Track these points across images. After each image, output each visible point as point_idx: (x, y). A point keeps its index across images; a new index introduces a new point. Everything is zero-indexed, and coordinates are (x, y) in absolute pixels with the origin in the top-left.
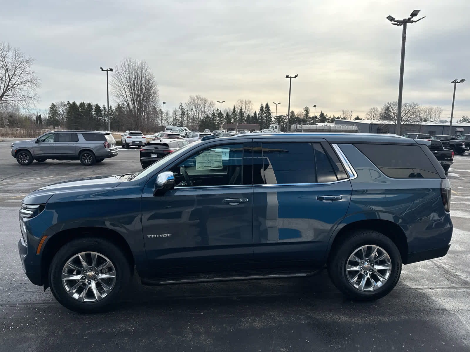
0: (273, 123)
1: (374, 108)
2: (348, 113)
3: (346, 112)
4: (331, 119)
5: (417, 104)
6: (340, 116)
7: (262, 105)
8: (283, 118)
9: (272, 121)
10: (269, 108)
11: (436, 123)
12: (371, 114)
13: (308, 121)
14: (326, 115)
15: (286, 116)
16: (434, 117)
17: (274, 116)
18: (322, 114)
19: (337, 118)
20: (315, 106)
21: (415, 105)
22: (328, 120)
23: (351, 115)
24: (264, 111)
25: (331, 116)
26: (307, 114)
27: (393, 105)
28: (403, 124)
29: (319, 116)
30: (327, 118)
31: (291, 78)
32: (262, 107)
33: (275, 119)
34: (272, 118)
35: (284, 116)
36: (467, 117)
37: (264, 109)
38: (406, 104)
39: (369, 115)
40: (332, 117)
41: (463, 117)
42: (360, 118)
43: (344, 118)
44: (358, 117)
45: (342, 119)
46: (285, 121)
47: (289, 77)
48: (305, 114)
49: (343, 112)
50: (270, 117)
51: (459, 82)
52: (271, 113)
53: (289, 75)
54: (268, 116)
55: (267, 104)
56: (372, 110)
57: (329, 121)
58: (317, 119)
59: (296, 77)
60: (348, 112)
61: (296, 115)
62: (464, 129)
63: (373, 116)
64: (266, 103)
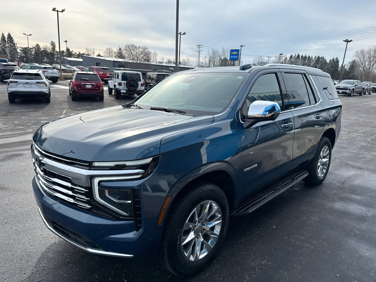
0: (18, 54)
1: (109, 48)
2: (91, 51)
3: (89, 49)
4: (77, 55)
5: (147, 48)
6: (85, 53)
7: (3, 34)
8: (30, 51)
9: (18, 53)
10: (12, 38)
11: (156, 63)
12: (107, 53)
13: (56, 55)
14: (72, 51)
15: (32, 48)
16: (153, 59)
17: (19, 47)
18: (68, 50)
19: (82, 54)
20: (66, 41)
21: (146, 48)
22: (74, 56)
23: (94, 53)
24: (7, 41)
25: (76, 52)
26: (54, 48)
27: (131, 47)
28: (139, 63)
29: (66, 51)
30: (73, 53)
31: (58, 11)
32: (3, 36)
33: (20, 50)
34: (17, 49)
35: (31, 48)
36: (170, 60)
37: (6, 39)
38: (139, 47)
39: (106, 53)
40: (78, 53)
41: (168, 60)
42: (101, 55)
43: (88, 55)
44: (99, 54)
45: (86, 55)
46: (32, 53)
47: (56, 10)
48: (52, 48)
49: (87, 49)
50: (14, 48)
51: (182, 35)
52: (16, 44)
53: (56, 8)
54: (12, 47)
55: (9, 35)
56: (108, 49)
57: (76, 56)
58: (64, 54)
59: (63, 12)
60: (91, 49)
61: (41, 48)
62: (174, 68)
63: (109, 55)
64: (8, 33)
